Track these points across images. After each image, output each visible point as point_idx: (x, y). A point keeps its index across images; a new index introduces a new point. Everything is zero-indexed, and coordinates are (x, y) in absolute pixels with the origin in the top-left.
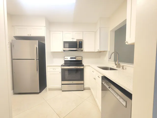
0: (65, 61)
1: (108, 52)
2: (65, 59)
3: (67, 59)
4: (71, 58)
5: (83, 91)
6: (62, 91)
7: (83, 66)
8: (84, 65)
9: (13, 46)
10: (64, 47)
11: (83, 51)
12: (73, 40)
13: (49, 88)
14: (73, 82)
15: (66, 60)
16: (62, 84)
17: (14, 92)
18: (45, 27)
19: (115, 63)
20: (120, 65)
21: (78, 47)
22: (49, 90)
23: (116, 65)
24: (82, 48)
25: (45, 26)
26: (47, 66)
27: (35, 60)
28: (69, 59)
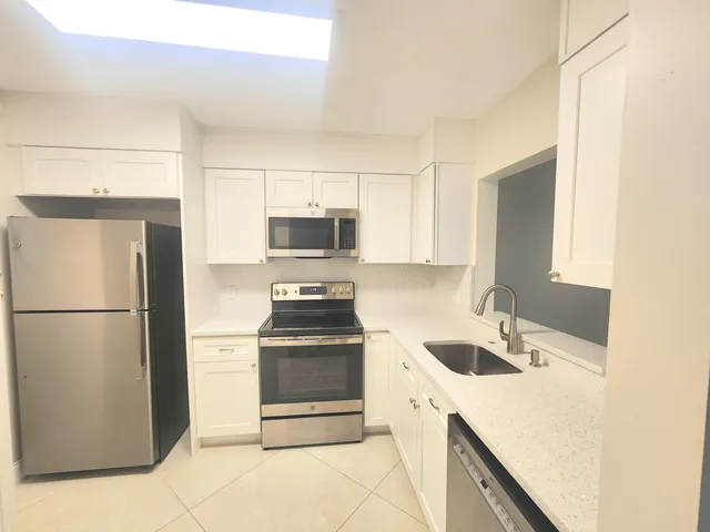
0: (275, 303)
1: (469, 270)
2: (278, 293)
3: (285, 293)
4: (303, 291)
5: (359, 442)
6: (266, 449)
7: (360, 331)
8: (362, 328)
9: (18, 247)
10: (272, 245)
11: (360, 262)
12: (313, 213)
13: (201, 439)
14: (313, 408)
15: (281, 298)
16: (263, 419)
17: (21, 468)
18: (180, 156)
19: (502, 331)
20: (522, 342)
21: (337, 245)
22: (202, 446)
23: (504, 337)
24: (353, 246)
25: (179, 150)
26: (194, 337)
27: (134, 313)
28: (293, 293)
